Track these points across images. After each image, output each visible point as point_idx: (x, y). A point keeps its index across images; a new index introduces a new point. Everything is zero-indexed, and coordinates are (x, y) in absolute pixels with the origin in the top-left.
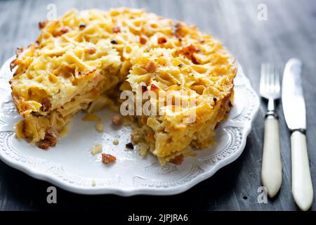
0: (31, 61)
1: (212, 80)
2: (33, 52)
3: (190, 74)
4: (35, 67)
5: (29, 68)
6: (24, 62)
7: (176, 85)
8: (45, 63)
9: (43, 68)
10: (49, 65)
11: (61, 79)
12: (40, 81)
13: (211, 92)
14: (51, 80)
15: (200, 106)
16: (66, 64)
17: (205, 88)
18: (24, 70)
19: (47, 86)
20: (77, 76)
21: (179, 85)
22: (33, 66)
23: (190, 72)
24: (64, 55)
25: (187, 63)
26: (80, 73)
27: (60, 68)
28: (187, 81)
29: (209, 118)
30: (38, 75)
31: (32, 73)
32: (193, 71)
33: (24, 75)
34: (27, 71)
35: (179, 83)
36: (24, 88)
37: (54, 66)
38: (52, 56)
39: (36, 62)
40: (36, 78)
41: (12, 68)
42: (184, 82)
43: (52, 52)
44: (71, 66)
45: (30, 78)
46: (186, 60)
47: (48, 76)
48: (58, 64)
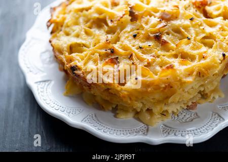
0: (64, 19)
1: (221, 34)
2: (64, 9)
3: (202, 28)
4: (69, 24)
5: (64, 25)
6: (58, 20)
7: (186, 40)
8: (77, 19)
9: (76, 23)
10: (81, 20)
11: (96, 31)
12: (78, 36)
13: (221, 47)
14: (87, 33)
15: (208, 60)
16: (96, 15)
17: (215, 43)
18: (60, 28)
19: (85, 39)
20: (110, 24)
21: (189, 39)
22: (67, 23)
23: (201, 25)
24: (93, 8)
25: (198, 17)
26: (112, 21)
27: (92, 21)
28: (197, 34)
29: (217, 72)
30: (74, 31)
31: (68, 30)
32: (204, 25)
33: (61, 33)
34: (63, 28)
35: (190, 37)
36: (65, 43)
37: (86, 19)
38: (82, 10)
39: (69, 19)
40: (73, 34)
41: (48, 26)
42: (194, 35)
43: (81, 6)
44: (102, 16)
45: (68, 34)
46: (198, 13)
47: (83, 30)
48: (89, 17)
